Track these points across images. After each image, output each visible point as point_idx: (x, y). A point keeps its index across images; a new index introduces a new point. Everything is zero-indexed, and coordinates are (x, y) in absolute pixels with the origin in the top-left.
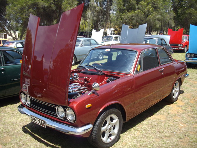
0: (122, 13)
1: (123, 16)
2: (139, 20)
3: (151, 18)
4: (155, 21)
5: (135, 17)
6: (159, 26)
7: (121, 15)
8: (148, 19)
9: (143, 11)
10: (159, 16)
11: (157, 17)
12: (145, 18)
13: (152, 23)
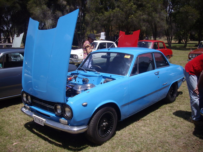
1: (100, 16)
2: (119, 21)
3: (134, 18)
4: (139, 23)
5: (114, 17)
6: (147, 28)
7: (97, 16)
8: (129, 20)
9: (122, 10)
10: (145, 17)
11: (142, 17)
12: (125, 19)
13: (136, 25)
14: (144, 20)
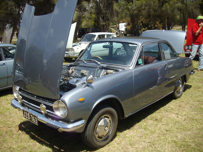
0: (129, 3)
1: (129, 6)
2: (151, 10)
3: (168, 7)
4: (173, 11)
5: (146, 6)
6: (181, 17)
7: (127, 5)
8: (163, 8)
10: (179, 5)
11: (177, 5)
12: (159, 7)
13: (169, 14)
14: (178, 8)
